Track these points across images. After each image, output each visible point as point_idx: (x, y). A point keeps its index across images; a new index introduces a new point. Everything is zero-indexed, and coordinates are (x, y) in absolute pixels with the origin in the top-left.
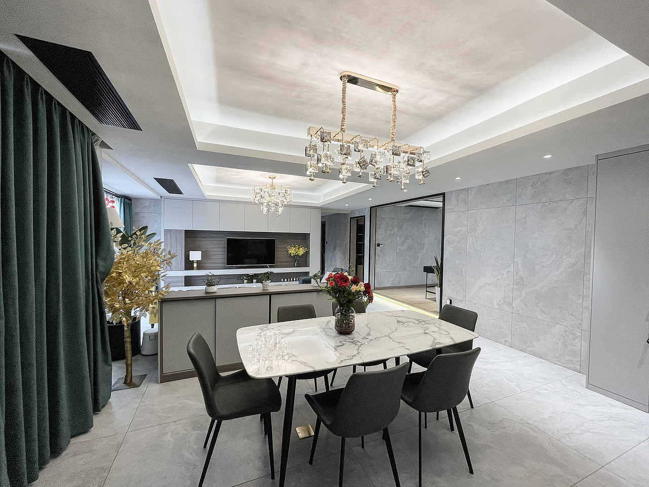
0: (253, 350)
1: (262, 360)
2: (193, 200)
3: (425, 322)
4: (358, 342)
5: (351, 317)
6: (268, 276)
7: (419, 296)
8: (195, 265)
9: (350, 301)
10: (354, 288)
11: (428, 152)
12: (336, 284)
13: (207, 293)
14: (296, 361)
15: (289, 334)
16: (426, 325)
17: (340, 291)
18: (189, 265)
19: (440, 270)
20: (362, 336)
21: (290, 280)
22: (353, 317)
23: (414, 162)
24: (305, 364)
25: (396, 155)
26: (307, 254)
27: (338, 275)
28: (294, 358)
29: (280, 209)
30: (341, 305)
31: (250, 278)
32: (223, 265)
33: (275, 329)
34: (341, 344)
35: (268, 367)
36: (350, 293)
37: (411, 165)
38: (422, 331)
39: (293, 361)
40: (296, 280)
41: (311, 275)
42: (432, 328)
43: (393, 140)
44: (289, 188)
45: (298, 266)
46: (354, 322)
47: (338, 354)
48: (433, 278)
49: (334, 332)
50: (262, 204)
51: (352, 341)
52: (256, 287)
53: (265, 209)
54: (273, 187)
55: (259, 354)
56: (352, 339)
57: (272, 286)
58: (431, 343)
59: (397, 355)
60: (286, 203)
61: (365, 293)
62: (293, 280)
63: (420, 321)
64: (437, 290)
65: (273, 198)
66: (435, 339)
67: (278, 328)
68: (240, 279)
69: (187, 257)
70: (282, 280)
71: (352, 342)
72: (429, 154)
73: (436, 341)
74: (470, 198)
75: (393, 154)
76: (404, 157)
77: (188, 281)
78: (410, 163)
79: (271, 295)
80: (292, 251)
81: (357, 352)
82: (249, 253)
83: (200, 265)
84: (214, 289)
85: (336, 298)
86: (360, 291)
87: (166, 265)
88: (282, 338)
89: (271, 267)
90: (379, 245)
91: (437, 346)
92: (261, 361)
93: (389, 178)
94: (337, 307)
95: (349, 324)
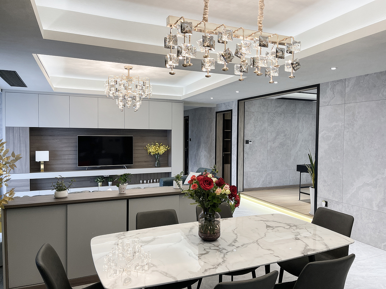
0: (109, 260)
1: (120, 271)
2: (39, 94)
3: (296, 226)
4: (224, 249)
5: (215, 222)
6: (126, 179)
7: (292, 197)
8: (42, 167)
9: (214, 206)
10: (218, 191)
11: (299, 43)
12: (199, 187)
13: (56, 198)
14: (156, 271)
15: (148, 242)
16: (298, 230)
17: (204, 194)
18: (35, 167)
19: (314, 169)
20: (229, 243)
21: (150, 182)
22: (219, 222)
23: (283, 53)
24: (166, 274)
25: (264, 46)
26: (168, 153)
27: (202, 177)
28: (154, 268)
29: (138, 104)
30: (206, 210)
31: (105, 181)
32: (74, 166)
33: (134, 237)
34: (205, 252)
35: (126, 279)
36: (215, 197)
37: (280, 57)
38: (293, 236)
39: (153, 271)
40: (156, 182)
41: (173, 175)
42: (304, 233)
43: (260, 30)
44: (147, 80)
45: (159, 166)
46: (219, 229)
47: (203, 263)
48: (307, 178)
49: (198, 239)
50: (117, 97)
51: (217, 248)
52: (111, 190)
53: (121, 104)
54: (129, 79)
55: (116, 265)
56: (218, 247)
57: (130, 189)
58: (303, 249)
59: (267, 263)
60: (144, 97)
61: (231, 196)
62: (153, 182)
63: (292, 225)
64: (311, 191)
65: (130, 91)
66: (307, 245)
67: (137, 236)
68: (93, 181)
69: (33, 157)
70: (141, 182)
71: (217, 250)
72: (299, 44)
73: (308, 248)
74: (347, 90)
75: (260, 45)
76: (272, 48)
77: (35, 185)
78: (279, 55)
79: (128, 199)
80: (152, 149)
81: (223, 260)
82: (103, 152)
83: (48, 167)
84: (65, 194)
85: (200, 202)
86: (225, 194)
87: (10, 168)
88: (141, 246)
89: (128, 167)
90: (247, 142)
91: (310, 253)
92: (118, 272)
93: (256, 70)
94: (201, 212)
95: (214, 229)
